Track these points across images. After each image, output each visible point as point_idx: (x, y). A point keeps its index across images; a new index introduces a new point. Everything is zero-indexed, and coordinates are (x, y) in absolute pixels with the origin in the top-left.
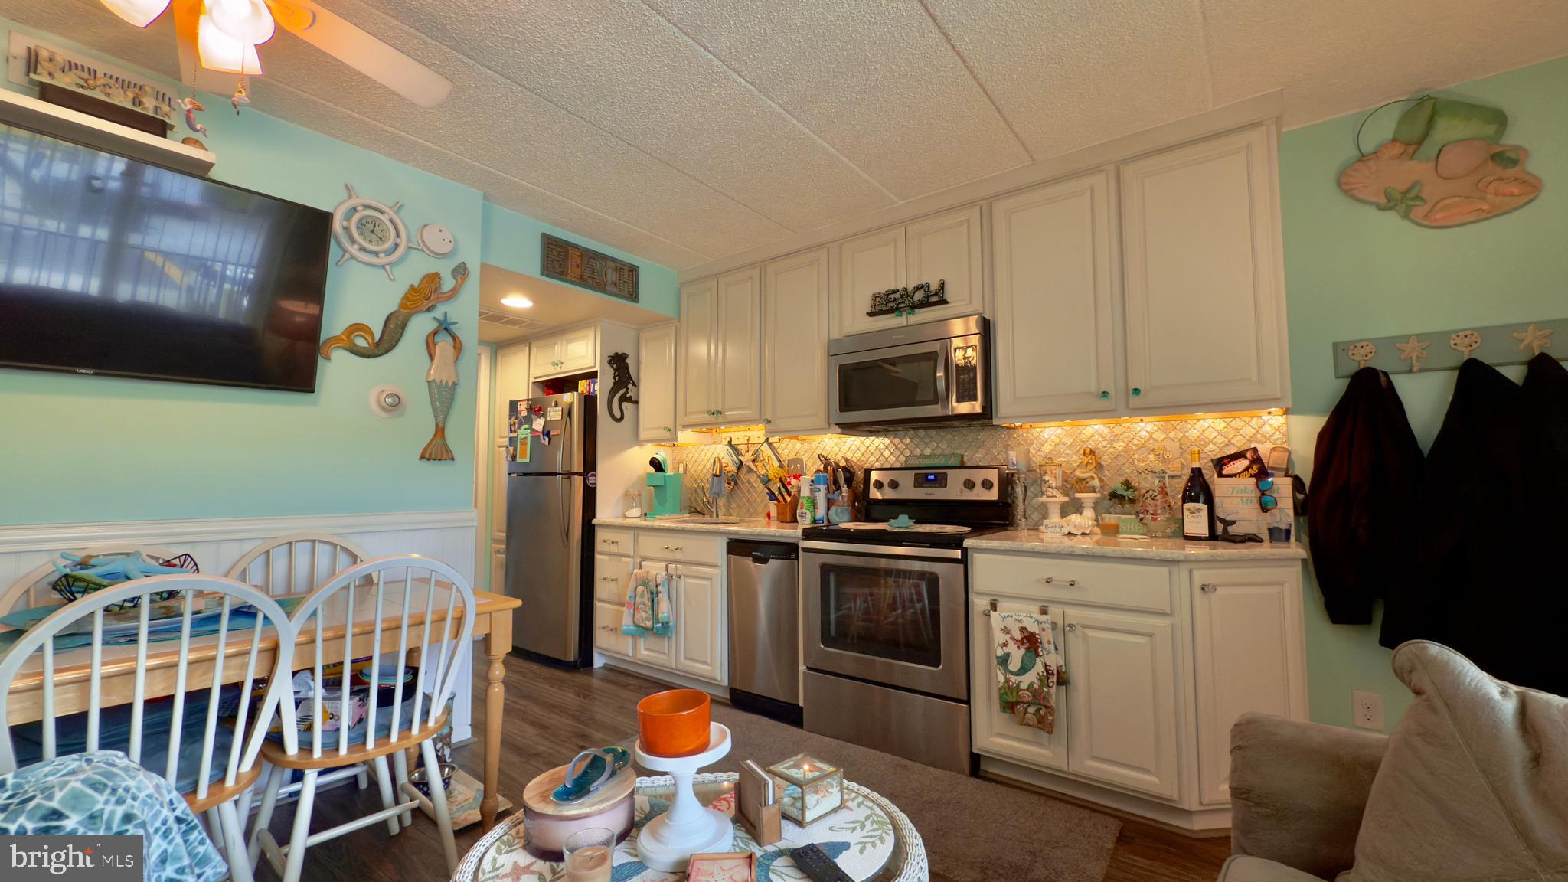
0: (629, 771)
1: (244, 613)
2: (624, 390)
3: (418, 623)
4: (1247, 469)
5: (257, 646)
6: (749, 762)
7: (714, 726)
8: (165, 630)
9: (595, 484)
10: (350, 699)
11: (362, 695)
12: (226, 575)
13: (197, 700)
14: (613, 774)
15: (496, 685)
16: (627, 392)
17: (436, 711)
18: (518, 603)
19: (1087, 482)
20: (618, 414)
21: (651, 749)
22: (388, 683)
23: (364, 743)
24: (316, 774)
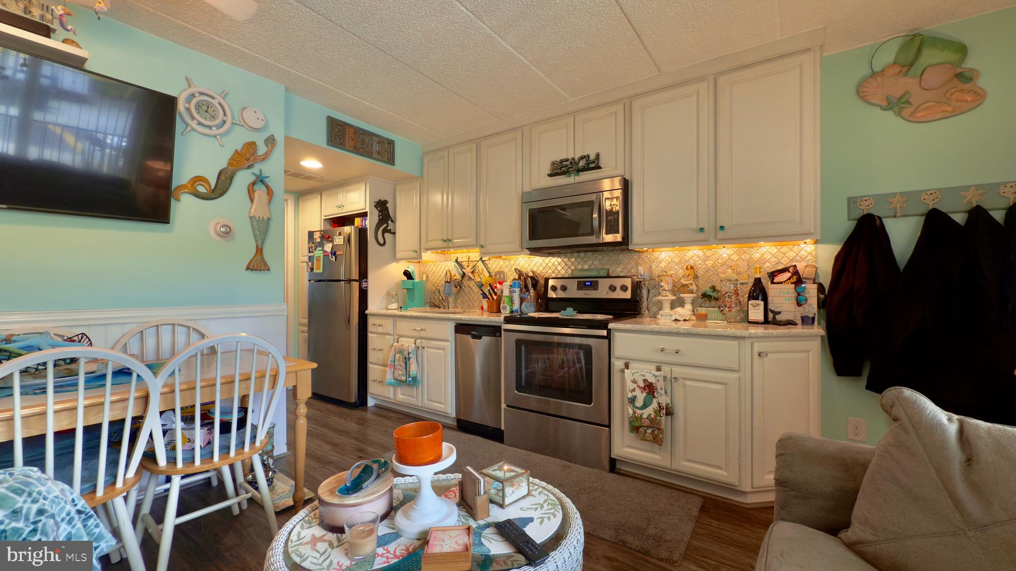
0: (390, 474)
1: (123, 373)
2: (385, 225)
3: (246, 379)
4: (789, 279)
5: (133, 394)
6: (468, 467)
7: (445, 445)
8: (65, 386)
9: (367, 287)
10: (201, 429)
11: (210, 426)
12: (113, 349)
13: (92, 431)
14: (378, 476)
15: (301, 418)
16: (387, 226)
17: (261, 436)
18: (315, 365)
19: (688, 287)
20: (382, 241)
21: (403, 460)
22: (226, 418)
23: (212, 457)
24: (180, 478)
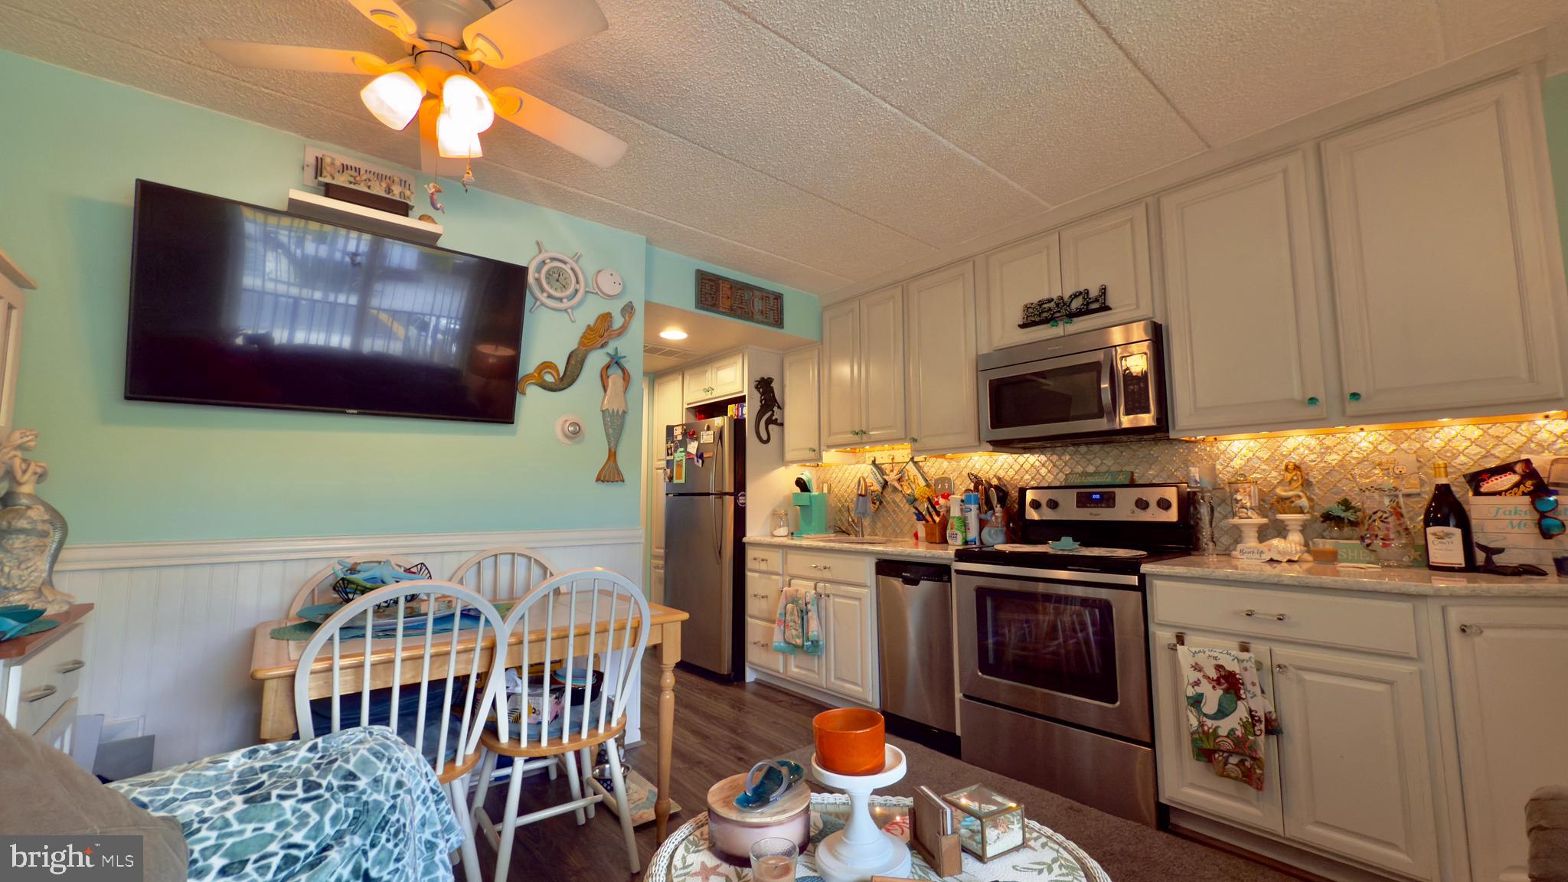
0: (803, 786)
1: (471, 616)
2: (769, 414)
3: (603, 631)
4: (1517, 485)
5: (480, 644)
6: (923, 787)
7: (889, 748)
8: (415, 628)
9: (744, 504)
10: (550, 696)
11: (557, 694)
12: (450, 580)
13: (437, 686)
14: (789, 787)
15: (667, 692)
16: (772, 415)
17: (617, 714)
18: (685, 616)
20: (764, 437)
21: (828, 764)
22: (579, 684)
23: (561, 738)
24: (523, 761)
